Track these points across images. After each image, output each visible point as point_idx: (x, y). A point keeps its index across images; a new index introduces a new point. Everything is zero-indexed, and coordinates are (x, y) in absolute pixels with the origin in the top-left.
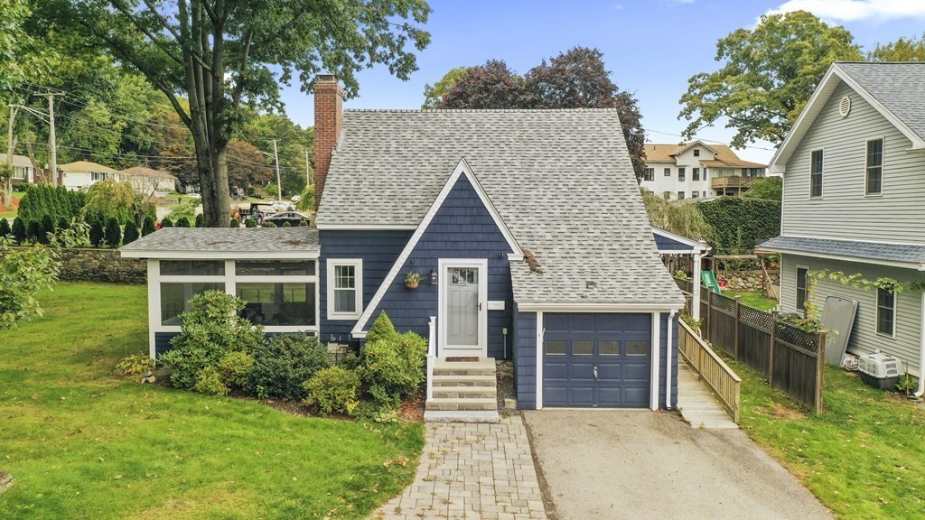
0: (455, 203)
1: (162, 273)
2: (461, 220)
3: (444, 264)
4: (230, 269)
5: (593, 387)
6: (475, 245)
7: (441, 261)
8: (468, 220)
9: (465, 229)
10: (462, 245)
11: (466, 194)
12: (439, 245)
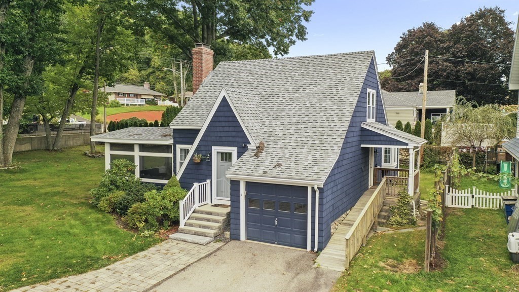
0: (221, 114)
1: (111, 149)
2: (223, 124)
3: (215, 149)
4: (137, 148)
5: (275, 231)
6: (231, 139)
7: (214, 148)
8: (227, 124)
9: (226, 129)
10: (224, 139)
11: (226, 109)
12: (213, 138)
